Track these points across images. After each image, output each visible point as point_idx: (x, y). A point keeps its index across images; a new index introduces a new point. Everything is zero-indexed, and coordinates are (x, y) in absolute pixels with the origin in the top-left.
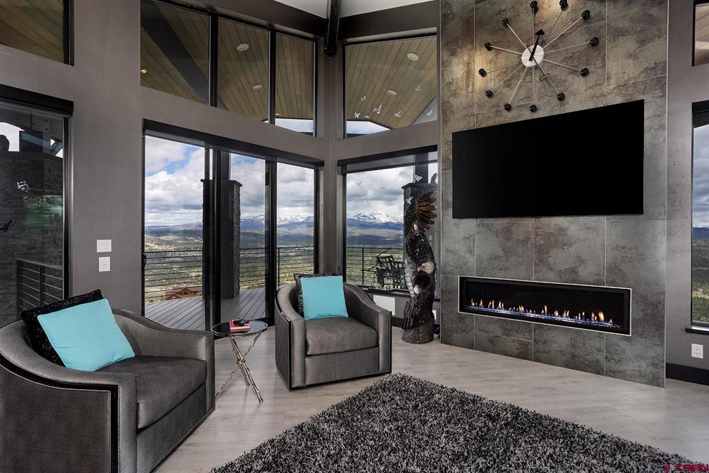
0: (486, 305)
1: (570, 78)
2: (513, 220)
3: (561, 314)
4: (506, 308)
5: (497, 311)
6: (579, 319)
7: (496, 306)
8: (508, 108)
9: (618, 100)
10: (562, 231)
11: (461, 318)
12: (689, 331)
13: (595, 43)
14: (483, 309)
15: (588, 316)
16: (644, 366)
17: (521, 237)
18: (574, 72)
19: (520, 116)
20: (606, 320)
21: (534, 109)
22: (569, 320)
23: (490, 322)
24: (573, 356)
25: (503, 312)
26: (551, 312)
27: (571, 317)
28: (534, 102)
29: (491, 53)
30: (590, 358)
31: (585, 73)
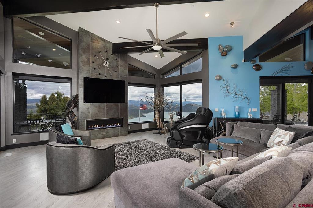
0: (93, 127)
3: (111, 126)
4: (99, 127)
6: (115, 126)
7: (96, 127)
8: (100, 74)
9: (121, 80)
12: (128, 124)
13: (118, 66)
15: (116, 125)
16: (125, 132)
18: (114, 71)
19: (103, 77)
20: (119, 125)
24: (114, 134)
26: (109, 126)
27: (113, 125)
28: (106, 75)
29: (95, 58)
30: (117, 134)
31: (116, 72)
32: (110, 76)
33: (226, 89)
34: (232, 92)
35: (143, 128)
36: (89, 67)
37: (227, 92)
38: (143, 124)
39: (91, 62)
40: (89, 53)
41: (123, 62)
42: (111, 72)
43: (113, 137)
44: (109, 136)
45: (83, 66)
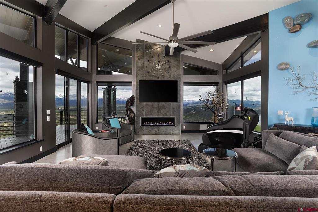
0: (147, 123)
1: (165, 73)
2: (153, 103)
3: (164, 123)
4: (152, 123)
5: (150, 124)
6: (167, 124)
7: (150, 123)
8: (153, 77)
9: (173, 80)
10: (164, 105)
11: (141, 127)
12: (183, 124)
13: (170, 67)
14: (147, 124)
15: (169, 123)
16: (178, 131)
17: (156, 107)
18: (166, 72)
19: (155, 79)
20: (172, 123)
21: (158, 78)
22: (165, 124)
23: (148, 127)
24: (166, 132)
25: (152, 124)
26: (162, 123)
27: (166, 124)
28: (158, 76)
29: (149, 63)
30: (169, 132)
31: (168, 73)
32: (162, 77)
33: (295, 82)
34: (309, 86)
35: (200, 129)
36: (144, 71)
37: (298, 86)
38: (200, 125)
39: (145, 66)
40: (143, 59)
41: (176, 63)
42: (163, 73)
43: (165, 134)
44: (161, 133)
45: (138, 71)
